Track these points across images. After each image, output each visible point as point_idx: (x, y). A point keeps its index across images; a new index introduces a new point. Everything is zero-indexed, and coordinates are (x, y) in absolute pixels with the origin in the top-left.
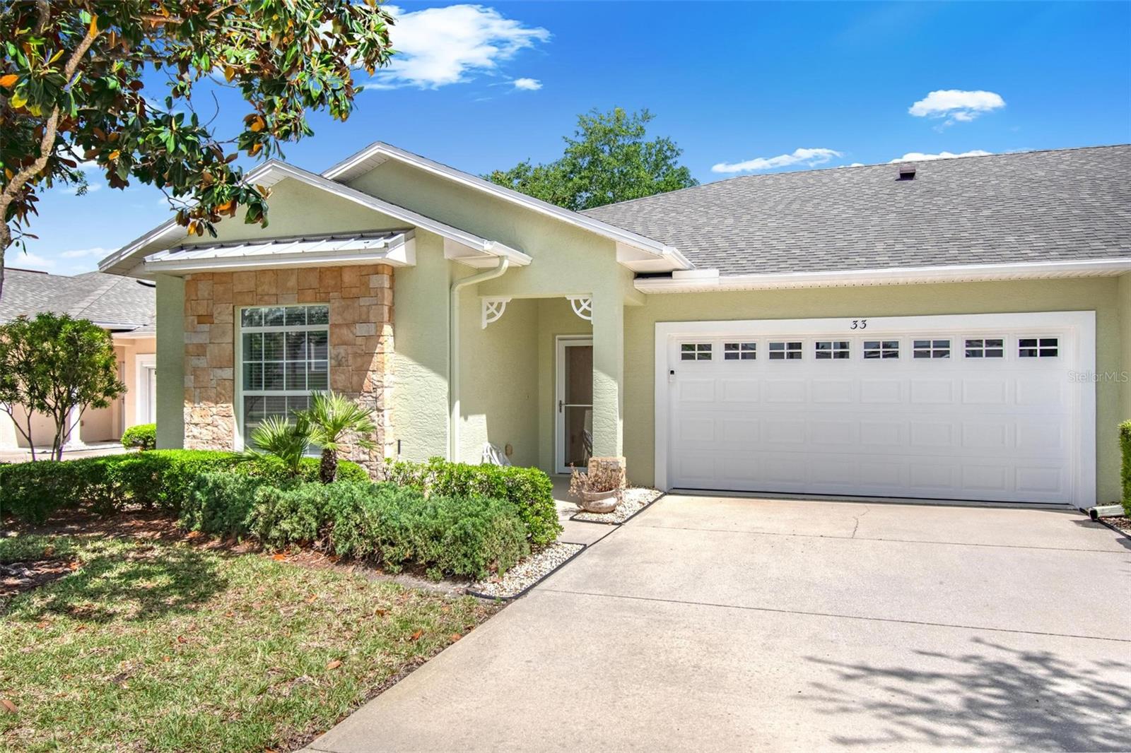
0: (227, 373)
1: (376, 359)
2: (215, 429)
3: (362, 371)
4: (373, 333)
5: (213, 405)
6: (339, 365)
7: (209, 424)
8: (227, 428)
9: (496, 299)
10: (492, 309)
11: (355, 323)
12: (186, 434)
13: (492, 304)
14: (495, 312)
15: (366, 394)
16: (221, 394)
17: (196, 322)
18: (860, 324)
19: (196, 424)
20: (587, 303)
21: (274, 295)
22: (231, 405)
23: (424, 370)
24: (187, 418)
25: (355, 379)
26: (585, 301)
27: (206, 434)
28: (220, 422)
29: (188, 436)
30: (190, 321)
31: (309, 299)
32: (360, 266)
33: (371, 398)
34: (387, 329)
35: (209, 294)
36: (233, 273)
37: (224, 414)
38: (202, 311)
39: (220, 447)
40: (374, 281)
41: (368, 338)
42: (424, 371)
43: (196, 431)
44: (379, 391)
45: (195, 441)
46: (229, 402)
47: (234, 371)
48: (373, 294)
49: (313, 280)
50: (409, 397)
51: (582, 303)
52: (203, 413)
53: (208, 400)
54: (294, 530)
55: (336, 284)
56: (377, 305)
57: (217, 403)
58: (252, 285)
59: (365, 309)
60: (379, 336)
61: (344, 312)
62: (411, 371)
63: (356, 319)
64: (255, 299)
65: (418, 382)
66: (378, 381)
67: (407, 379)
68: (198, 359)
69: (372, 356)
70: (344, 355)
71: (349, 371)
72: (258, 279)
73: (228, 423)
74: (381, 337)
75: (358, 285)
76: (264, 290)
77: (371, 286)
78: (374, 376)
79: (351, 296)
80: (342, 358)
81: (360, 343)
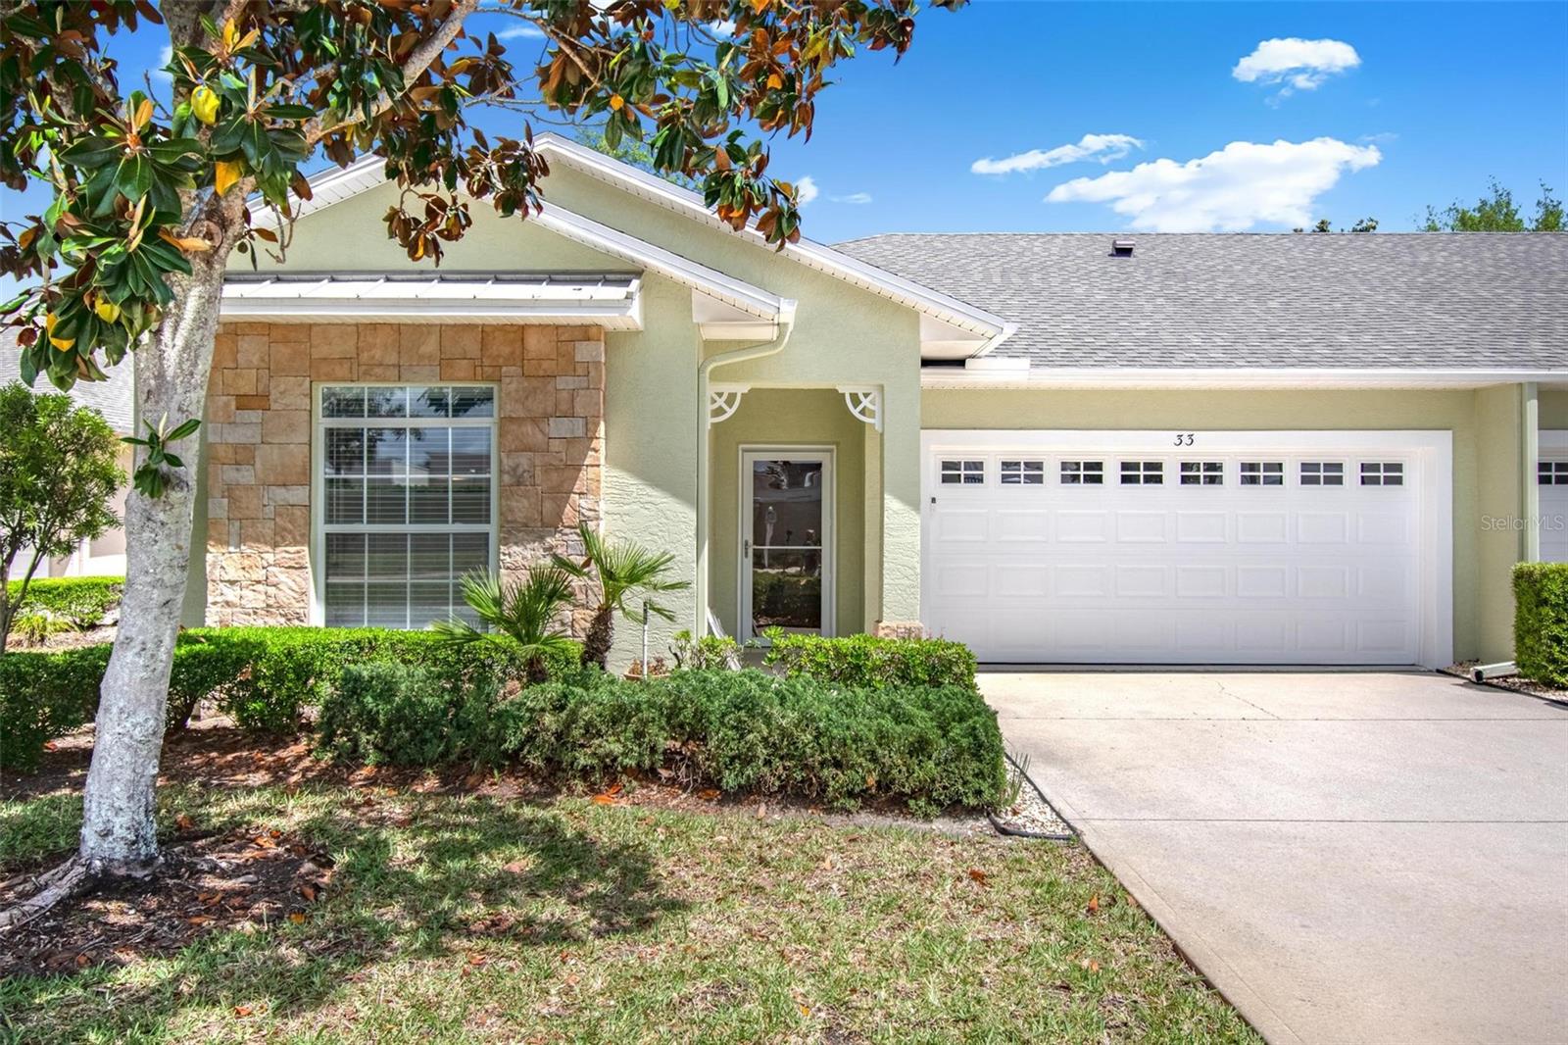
0: (297, 495)
1: (586, 474)
2: (272, 590)
3: (561, 494)
4: (580, 433)
5: (268, 549)
6: (519, 484)
7: (259, 582)
8: (297, 588)
9: (728, 389)
10: (721, 402)
11: (547, 417)
12: (210, 599)
13: (720, 395)
14: (725, 407)
15: (567, 531)
16: (285, 529)
17: (233, 407)
18: (1186, 440)
19: (232, 583)
20: (870, 398)
21: (393, 365)
22: (306, 548)
24: (213, 572)
25: (548, 506)
26: (866, 395)
27: (254, 599)
28: (283, 577)
29: (215, 603)
30: (221, 404)
31: (462, 375)
32: (557, 327)
33: (575, 537)
34: (603, 428)
35: (263, 360)
36: (310, 326)
37: (292, 563)
38: (247, 386)
39: (283, 620)
40: (584, 352)
41: (570, 441)
42: (656, 495)
43: (231, 594)
44: (591, 523)
45: (229, 610)
46: (303, 545)
47: (308, 490)
48: (580, 371)
49: (470, 347)
51: (862, 397)
52: (246, 563)
53: (258, 541)
54: (625, 754)
55: (513, 353)
56: (588, 388)
57: (275, 545)
58: (349, 347)
59: (564, 394)
60: (592, 439)
61: (527, 398)
62: (635, 495)
63: (550, 410)
64: (355, 371)
65: (646, 512)
66: (590, 510)
67: (626, 507)
68: (237, 470)
69: (580, 470)
70: (526, 467)
71: (537, 494)
72: (362, 339)
73: (298, 579)
74: (595, 441)
75: (554, 357)
76: (373, 357)
77: (578, 358)
78: (583, 502)
79: (541, 373)
80: (524, 472)
81: (556, 449)
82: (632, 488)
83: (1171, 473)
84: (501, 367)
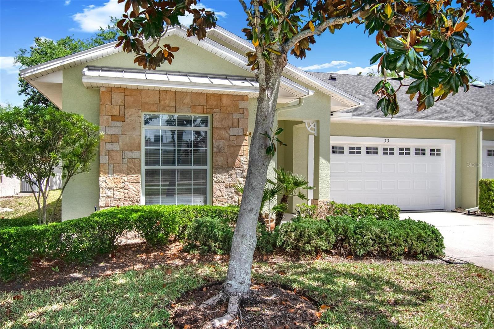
0: (135, 155)
1: (243, 149)
2: (126, 191)
3: (234, 155)
4: (241, 134)
5: (125, 175)
6: (219, 152)
7: (121, 188)
8: (136, 190)
11: (229, 127)
12: (101, 195)
15: (236, 169)
16: (131, 168)
17: (110, 120)
18: (387, 141)
19: (110, 188)
20: (313, 124)
21: (173, 107)
22: (140, 175)
24: (102, 184)
25: (230, 159)
27: (119, 195)
28: (131, 186)
29: (103, 197)
30: (105, 118)
31: (199, 111)
32: (233, 95)
33: (239, 171)
35: (122, 102)
36: (141, 90)
37: (134, 181)
38: (116, 112)
39: (131, 203)
40: (242, 105)
41: (238, 137)
43: (110, 193)
44: (245, 166)
45: (109, 199)
46: (138, 174)
47: (139, 153)
48: (241, 112)
49: (202, 100)
51: (311, 124)
52: (116, 181)
53: (120, 172)
55: (217, 104)
56: (244, 118)
57: (128, 174)
58: (156, 99)
59: (235, 120)
61: (222, 121)
63: (230, 125)
64: (159, 108)
66: (245, 161)
68: (112, 145)
69: (241, 147)
70: (222, 146)
71: (226, 155)
72: (161, 96)
73: (137, 187)
74: (246, 137)
75: (232, 106)
76: (166, 103)
77: (240, 107)
78: (242, 159)
79: (227, 112)
81: (233, 139)
83: (380, 151)
84: (213, 109)
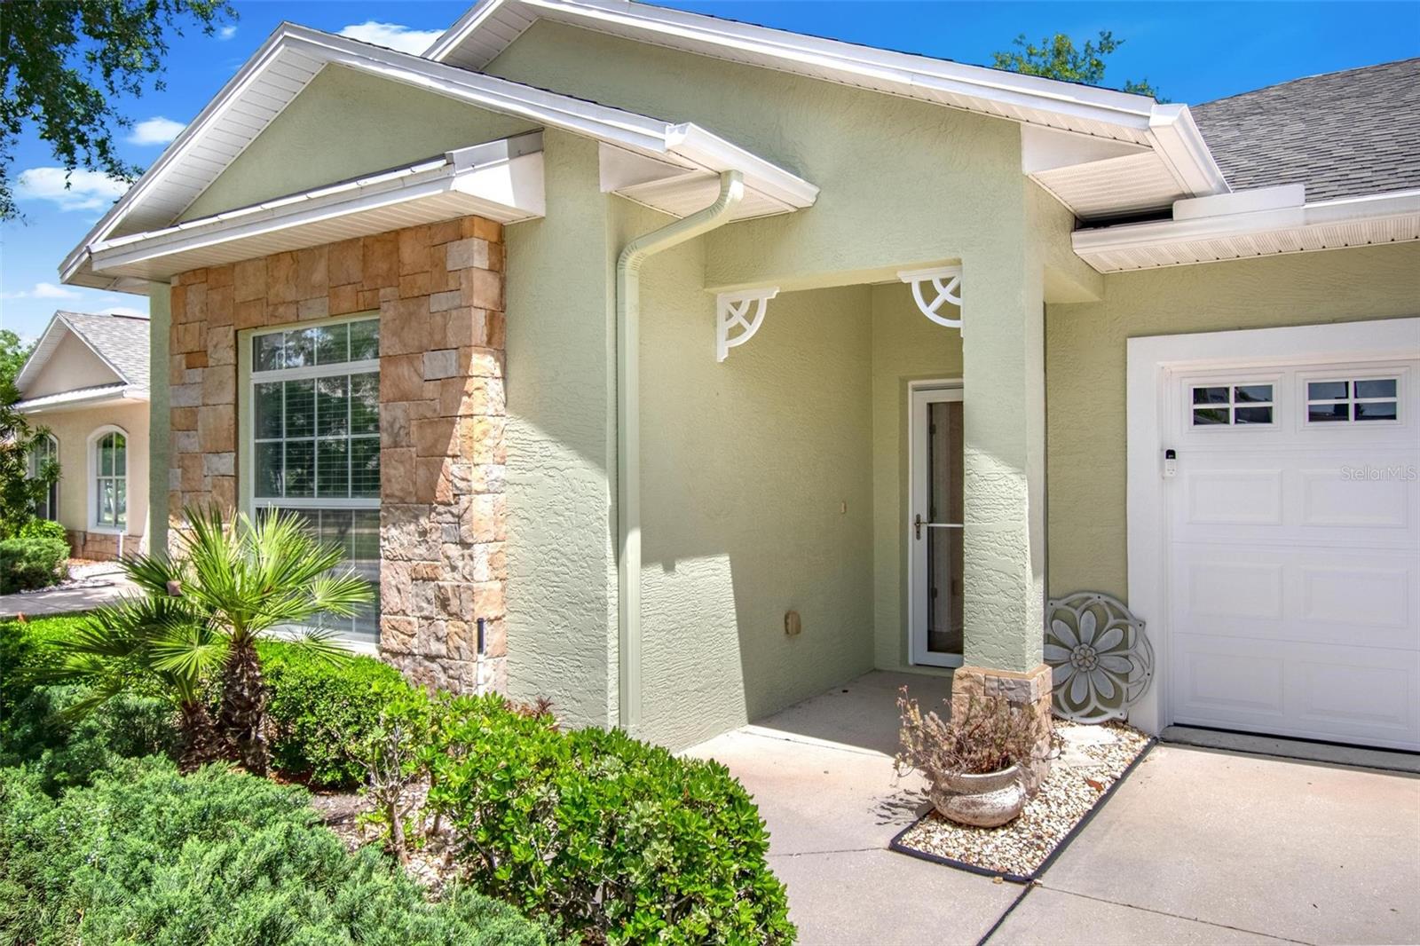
0: (225, 463)
1: (460, 428)
3: (434, 455)
4: (452, 371)
6: (396, 445)
9: (747, 293)
10: (738, 317)
11: (422, 350)
13: (737, 305)
14: (745, 323)
15: (441, 509)
16: (217, 503)
17: (184, 366)
20: (951, 286)
21: (293, 302)
23: (560, 454)
25: (422, 472)
26: (945, 282)
30: (176, 363)
31: (346, 306)
32: (430, 226)
33: (449, 518)
34: (483, 363)
35: (202, 311)
36: (234, 267)
38: (192, 345)
40: (455, 256)
41: (445, 382)
42: (563, 456)
44: (464, 499)
47: (237, 458)
48: (452, 284)
49: (353, 267)
50: (532, 514)
51: (938, 286)
55: (390, 269)
56: (460, 308)
58: (261, 287)
59: (439, 319)
60: (466, 377)
61: (402, 328)
62: (537, 457)
63: (424, 342)
64: (264, 313)
65: (550, 480)
66: (463, 479)
67: (529, 474)
68: (188, 436)
69: (453, 424)
70: (402, 422)
71: (411, 458)
72: (270, 271)
74: (469, 381)
75: (427, 268)
76: (278, 294)
77: (450, 266)
78: (455, 469)
79: (416, 292)
80: (400, 428)
81: (430, 395)
82: (536, 447)
84: (379, 289)
